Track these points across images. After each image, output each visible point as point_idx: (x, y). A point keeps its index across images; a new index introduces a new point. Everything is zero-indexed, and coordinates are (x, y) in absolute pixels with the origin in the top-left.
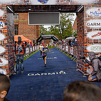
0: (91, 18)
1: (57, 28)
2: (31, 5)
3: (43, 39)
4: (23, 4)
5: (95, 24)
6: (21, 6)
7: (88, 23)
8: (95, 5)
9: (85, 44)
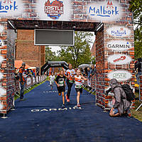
0: (112, 38)
1: (70, 52)
2: (39, 21)
3: (50, 66)
4: (29, 18)
5: (117, 46)
6: (26, 21)
7: (109, 45)
8: (117, 23)
9: (106, 71)
